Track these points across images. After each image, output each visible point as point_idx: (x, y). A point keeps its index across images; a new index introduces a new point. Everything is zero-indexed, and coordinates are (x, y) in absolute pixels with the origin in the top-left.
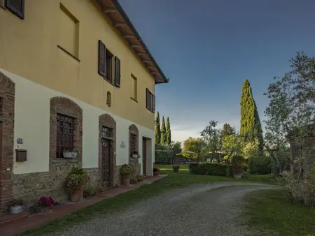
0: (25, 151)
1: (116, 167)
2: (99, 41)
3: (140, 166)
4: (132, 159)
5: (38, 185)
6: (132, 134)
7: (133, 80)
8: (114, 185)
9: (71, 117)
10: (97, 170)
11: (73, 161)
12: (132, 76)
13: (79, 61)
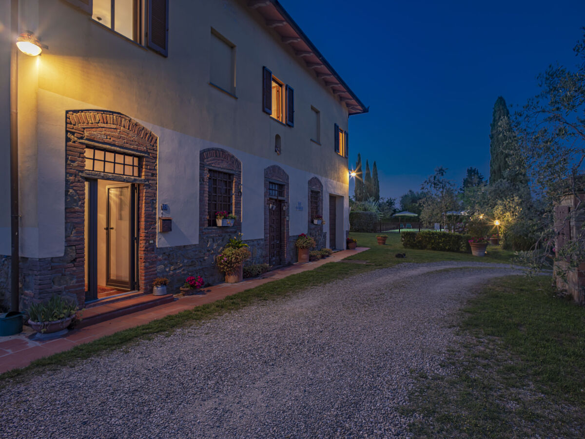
0: (170, 220)
1: (288, 237)
2: (264, 68)
3: (325, 237)
4: (313, 226)
5: (186, 261)
6: (312, 191)
7: (313, 113)
8: (287, 262)
9: (225, 173)
10: (262, 243)
11: (228, 230)
12: (313, 108)
13: (236, 98)
